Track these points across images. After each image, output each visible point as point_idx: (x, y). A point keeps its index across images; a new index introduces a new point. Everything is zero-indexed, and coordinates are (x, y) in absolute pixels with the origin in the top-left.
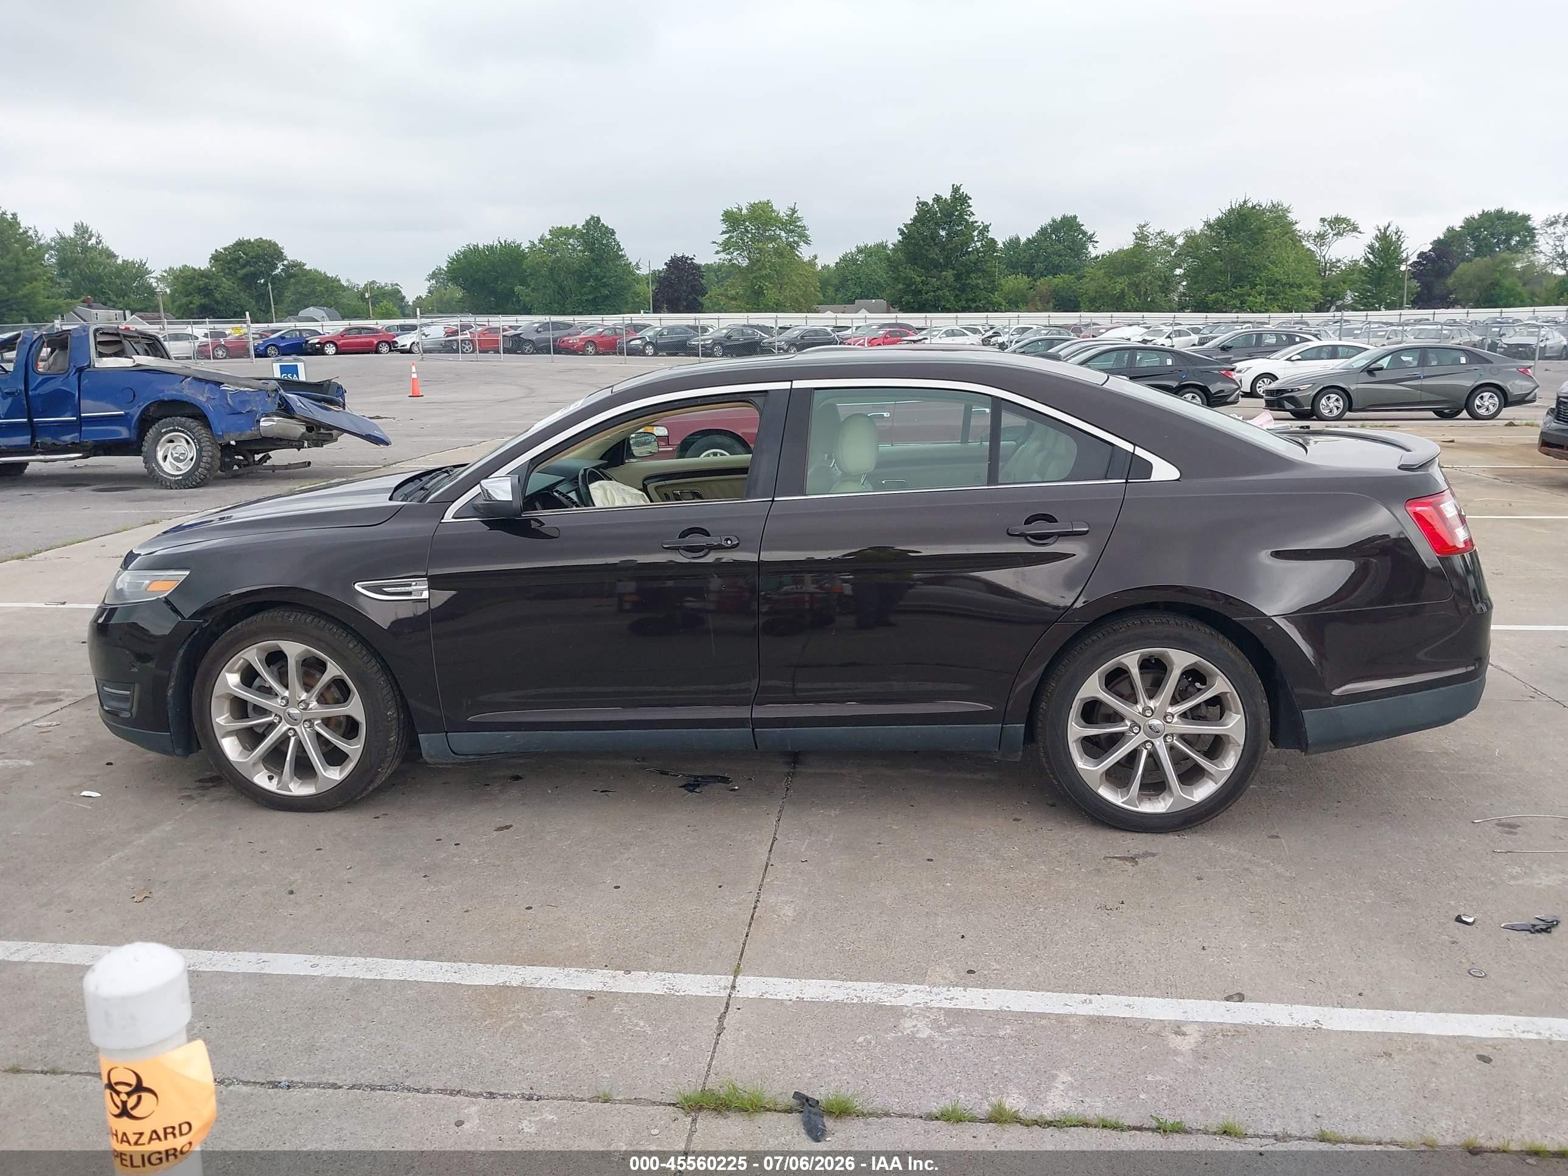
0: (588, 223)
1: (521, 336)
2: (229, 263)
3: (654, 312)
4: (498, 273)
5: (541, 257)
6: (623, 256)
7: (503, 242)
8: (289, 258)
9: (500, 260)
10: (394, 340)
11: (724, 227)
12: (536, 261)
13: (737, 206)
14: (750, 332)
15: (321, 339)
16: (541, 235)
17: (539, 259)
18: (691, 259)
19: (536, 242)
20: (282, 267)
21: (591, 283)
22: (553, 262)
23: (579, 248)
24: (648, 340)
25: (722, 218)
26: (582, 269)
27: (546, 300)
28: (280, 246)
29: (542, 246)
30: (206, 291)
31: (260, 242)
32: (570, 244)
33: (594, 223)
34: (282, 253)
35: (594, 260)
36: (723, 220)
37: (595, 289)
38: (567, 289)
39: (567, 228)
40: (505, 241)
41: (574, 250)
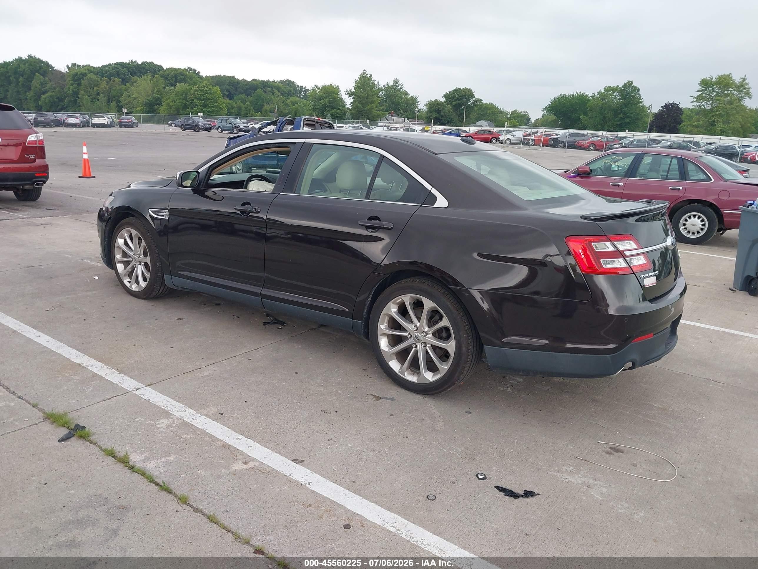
0: (625, 84)
1: (558, 139)
2: (450, 99)
3: (649, 132)
4: (573, 108)
5: (597, 101)
6: (641, 102)
7: (579, 93)
8: (476, 97)
9: (576, 102)
10: (499, 137)
11: (699, 88)
12: (594, 103)
13: (710, 77)
14: (685, 144)
15: (466, 134)
16: (599, 90)
17: (596, 102)
18: (677, 105)
19: (596, 94)
20: (472, 101)
21: (621, 115)
22: (603, 104)
23: (619, 97)
24: (624, 145)
25: (700, 83)
26: (617, 109)
27: (595, 123)
28: (473, 91)
29: (599, 96)
30: (438, 111)
31: (465, 89)
32: (614, 95)
33: (630, 84)
34: (473, 94)
35: (624, 104)
36: (700, 84)
37: (622, 119)
38: (607, 118)
39: (614, 87)
40: (580, 93)
41: (615, 98)
